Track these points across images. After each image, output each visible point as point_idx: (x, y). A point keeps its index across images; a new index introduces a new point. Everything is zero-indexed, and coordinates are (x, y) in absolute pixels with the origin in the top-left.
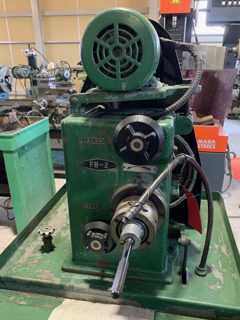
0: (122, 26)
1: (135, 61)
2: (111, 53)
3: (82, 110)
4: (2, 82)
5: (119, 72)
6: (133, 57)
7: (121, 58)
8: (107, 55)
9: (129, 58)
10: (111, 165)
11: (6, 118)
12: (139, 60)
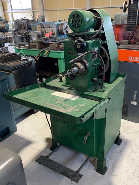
0: (77, 15)
1: (80, 24)
2: (75, 22)
3: (70, 38)
4: (64, 30)
5: (76, 27)
6: (80, 23)
7: (77, 23)
8: (74, 22)
9: (79, 23)
10: (75, 54)
11: (61, 45)
12: (81, 24)
